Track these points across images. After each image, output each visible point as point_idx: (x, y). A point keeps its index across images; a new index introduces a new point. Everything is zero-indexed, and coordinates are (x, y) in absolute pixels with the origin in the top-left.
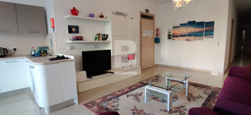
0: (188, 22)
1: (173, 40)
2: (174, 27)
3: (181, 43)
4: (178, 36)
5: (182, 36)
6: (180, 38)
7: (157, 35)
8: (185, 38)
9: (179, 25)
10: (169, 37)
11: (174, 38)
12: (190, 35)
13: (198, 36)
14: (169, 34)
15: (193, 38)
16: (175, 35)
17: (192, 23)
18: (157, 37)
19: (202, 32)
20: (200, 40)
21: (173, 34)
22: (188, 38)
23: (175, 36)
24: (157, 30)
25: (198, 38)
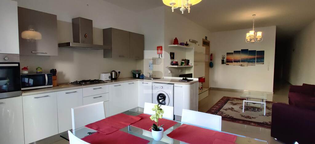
0: (242, 50)
1: (227, 64)
2: (228, 54)
3: (234, 68)
4: (232, 62)
5: (236, 61)
6: (234, 63)
7: (211, 60)
8: (239, 63)
9: (233, 52)
10: (223, 62)
11: (228, 63)
12: (243, 61)
13: (251, 62)
14: (223, 59)
15: (246, 64)
16: (229, 60)
17: (245, 51)
18: (211, 61)
19: (254, 59)
20: (252, 65)
21: (227, 59)
22: (241, 63)
23: (229, 61)
24: (211, 55)
25: (251, 64)
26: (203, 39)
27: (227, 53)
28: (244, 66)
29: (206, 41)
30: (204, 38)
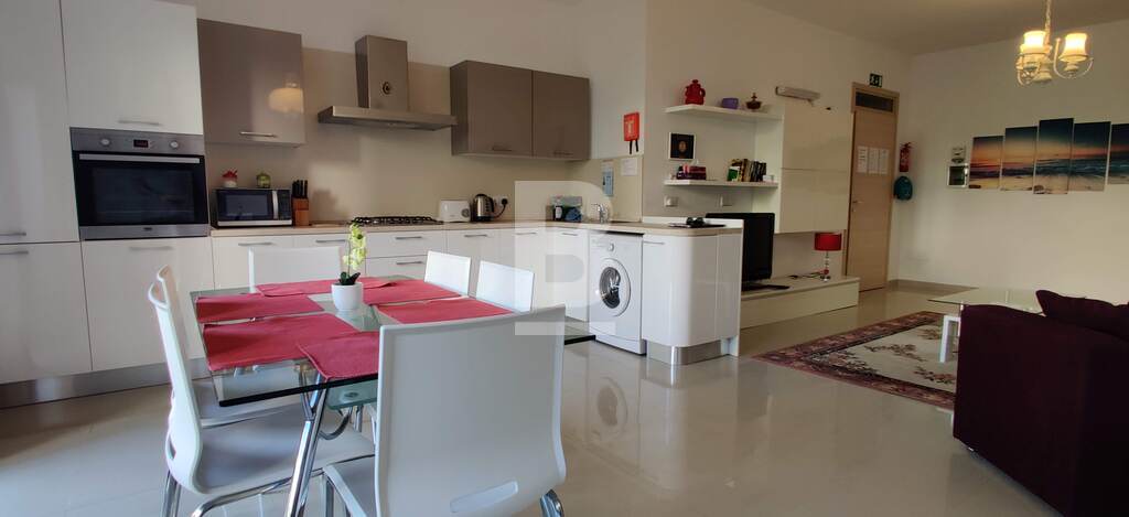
0: (1041, 122)
1: (971, 187)
2: (978, 141)
3: (1008, 203)
4: (994, 175)
5: (1011, 172)
6: (1004, 181)
7: (903, 168)
8: (1026, 181)
9: (1002, 133)
10: (956, 177)
11: (977, 182)
12: (1048, 170)
13: (1084, 174)
14: (954, 165)
15: (1058, 181)
16: (982, 170)
17: (1056, 128)
18: (904, 174)
19: (1101, 159)
20: (1089, 188)
21: (972, 166)
22: (1037, 180)
23: (982, 173)
24: (906, 149)
25: (1082, 181)
26: (855, 84)
27: (975, 139)
28: (1049, 191)
29: (873, 91)
30: (866, 81)
